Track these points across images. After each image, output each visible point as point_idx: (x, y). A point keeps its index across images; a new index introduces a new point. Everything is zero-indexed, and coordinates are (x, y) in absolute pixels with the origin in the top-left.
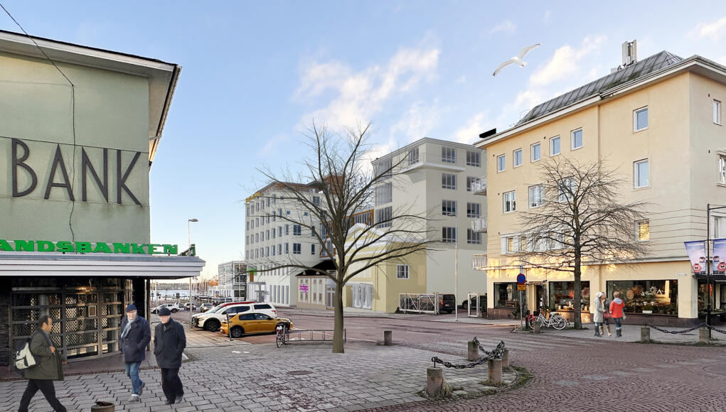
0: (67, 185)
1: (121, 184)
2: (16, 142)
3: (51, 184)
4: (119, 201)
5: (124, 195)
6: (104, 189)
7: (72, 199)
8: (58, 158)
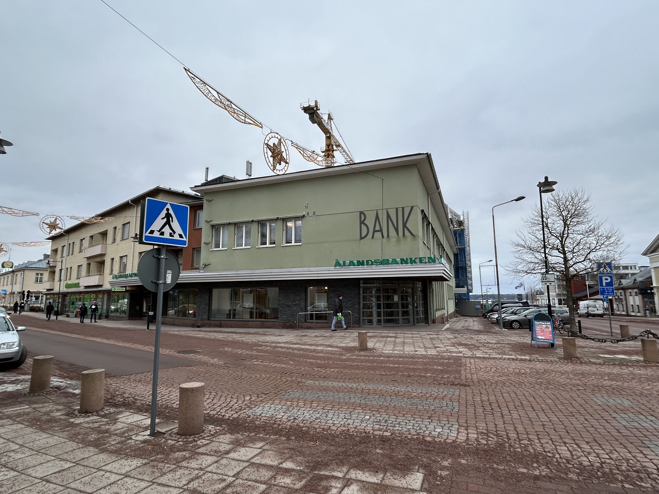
0: (381, 231)
1: (404, 226)
2: (361, 213)
3: (375, 231)
4: (404, 235)
5: (406, 231)
6: (397, 230)
7: (383, 237)
8: (377, 217)
